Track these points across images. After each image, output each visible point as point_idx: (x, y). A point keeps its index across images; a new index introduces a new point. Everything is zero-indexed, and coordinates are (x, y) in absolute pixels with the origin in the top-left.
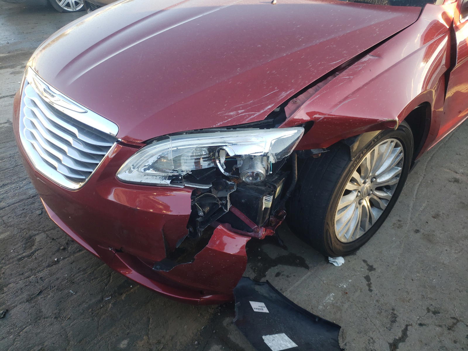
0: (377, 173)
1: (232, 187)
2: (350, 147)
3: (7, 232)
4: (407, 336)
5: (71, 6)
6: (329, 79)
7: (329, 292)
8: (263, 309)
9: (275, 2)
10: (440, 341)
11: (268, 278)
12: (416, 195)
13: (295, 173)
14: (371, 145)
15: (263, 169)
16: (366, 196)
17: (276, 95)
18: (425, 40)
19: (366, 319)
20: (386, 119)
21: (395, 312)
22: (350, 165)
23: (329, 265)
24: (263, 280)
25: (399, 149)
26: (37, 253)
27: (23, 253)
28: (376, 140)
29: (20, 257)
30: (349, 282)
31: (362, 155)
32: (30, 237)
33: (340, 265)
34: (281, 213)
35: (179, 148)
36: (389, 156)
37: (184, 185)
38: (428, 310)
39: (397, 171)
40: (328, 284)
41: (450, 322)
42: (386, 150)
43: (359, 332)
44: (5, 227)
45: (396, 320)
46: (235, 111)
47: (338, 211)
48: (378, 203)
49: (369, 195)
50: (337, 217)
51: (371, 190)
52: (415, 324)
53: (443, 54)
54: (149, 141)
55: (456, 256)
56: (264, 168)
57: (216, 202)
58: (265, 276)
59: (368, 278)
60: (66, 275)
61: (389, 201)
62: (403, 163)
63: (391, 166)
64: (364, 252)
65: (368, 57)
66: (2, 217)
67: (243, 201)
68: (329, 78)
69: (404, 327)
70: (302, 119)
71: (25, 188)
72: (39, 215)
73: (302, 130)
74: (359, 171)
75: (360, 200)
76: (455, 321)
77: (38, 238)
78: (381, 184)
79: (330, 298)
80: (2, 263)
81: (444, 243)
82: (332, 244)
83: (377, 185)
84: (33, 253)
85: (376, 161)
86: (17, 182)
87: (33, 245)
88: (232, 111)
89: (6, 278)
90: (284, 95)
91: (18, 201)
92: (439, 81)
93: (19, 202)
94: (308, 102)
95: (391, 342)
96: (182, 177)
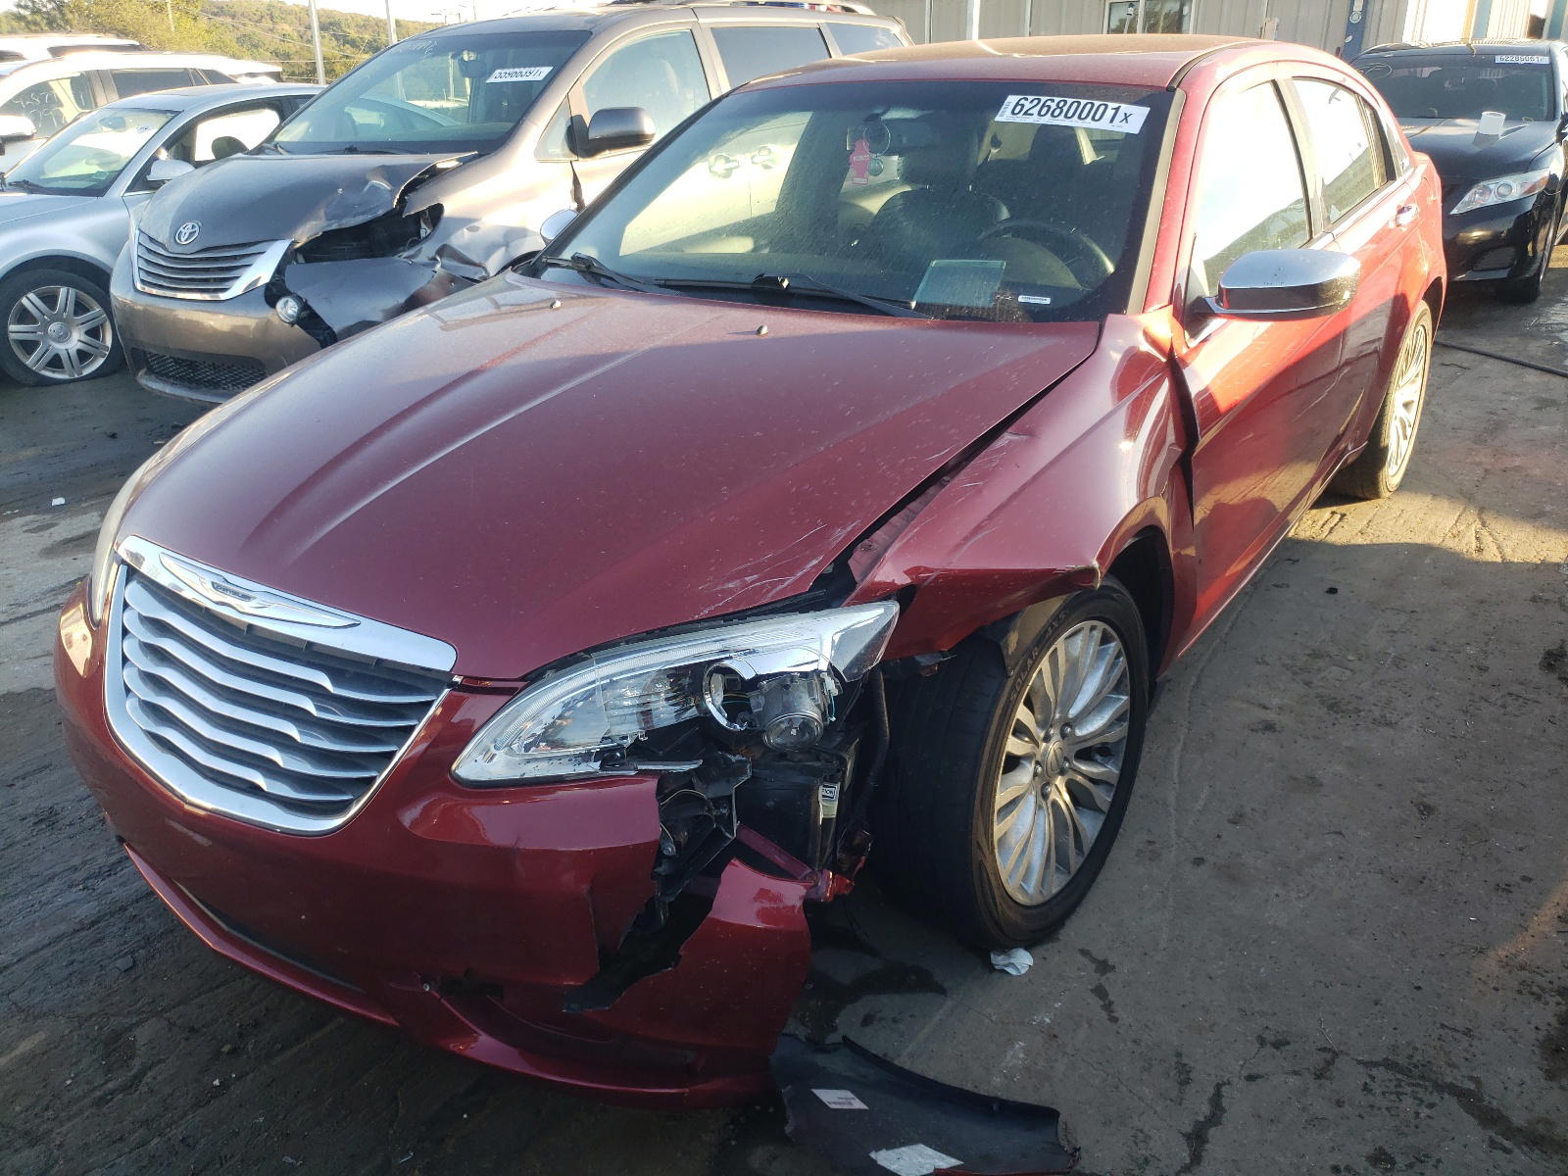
0: (1073, 712)
1: (739, 769)
2: (1001, 644)
3: (36, 1032)
4: (1223, 1110)
5: (65, 365)
6: (931, 492)
7: (1010, 1042)
8: (850, 1103)
9: (764, 331)
10: (1304, 1109)
11: (842, 1031)
12: (1179, 775)
13: (884, 722)
14: (1047, 636)
15: (816, 709)
16: (1055, 777)
17: (822, 536)
18: (1120, 391)
19: (1117, 1088)
20: (1072, 566)
21: (1185, 1060)
22: (1007, 689)
23: (996, 975)
24: (832, 1039)
25: (1114, 646)
26: (149, 1074)
27: (105, 1083)
28: (1055, 624)
29: (98, 1093)
30: (1056, 1008)
31: (1030, 662)
32: (117, 1036)
33: (1023, 972)
34: (857, 840)
35: (615, 679)
36: (1093, 667)
37: (635, 769)
38: (1262, 1041)
39: (1118, 705)
40: (1003, 1023)
41: (1319, 1059)
42: (1082, 648)
43: (1107, 1123)
44: (25, 1021)
45: (1189, 1079)
46: (737, 579)
47: (999, 811)
48: (1090, 794)
49: (1062, 772)
50: (998, 829)
51: (1066, 759)
52: (1236, 1080)
53: (1167, 419)
54: (534, 675)
55: (1301, 906)
56: (818, 706)
57: (705, 813)
58: (834, 1029)
59: (1100, 992)
60: (261, 1119)
61: (1113, 785)
62: (1128, 681)
63: (1101, 692)
64: (1080, 929)
65: (1007, 438)
66: (8, 995)
67: (768, 804)
68: (931, 490)
69: (1211, 1090)
70: (893, 583)
71: (60, 901)
72: (125, 971)
73: (895, 608)
74: (1029, 704)
75: (1043, 788)
76: (1328, 1056)
77: (142, 1035)
78: (1085, 741)
79: (1017, 1054)
80: (49, 1119)
81: (1269, 880)
82: (996, 905)
83: (1078, 743)
84: (138, 1078)
85: (1065, 681)
86: (27, 892)
87: (131, 1058)
88: (730, 580)
89: (72, 1159)
90: (840, 536)
91: (46, 942)
92: (1171, 480)
93: (50, 944)
94: (897, 545)
95: (1188, 1129)
96: (622, 754)
